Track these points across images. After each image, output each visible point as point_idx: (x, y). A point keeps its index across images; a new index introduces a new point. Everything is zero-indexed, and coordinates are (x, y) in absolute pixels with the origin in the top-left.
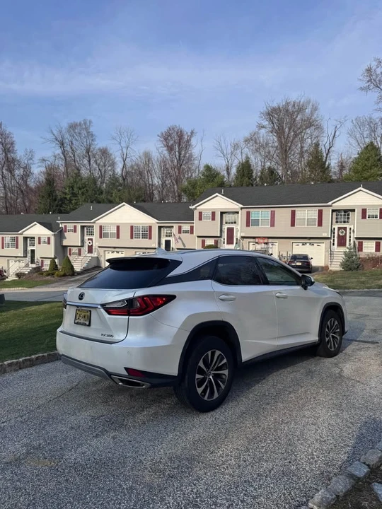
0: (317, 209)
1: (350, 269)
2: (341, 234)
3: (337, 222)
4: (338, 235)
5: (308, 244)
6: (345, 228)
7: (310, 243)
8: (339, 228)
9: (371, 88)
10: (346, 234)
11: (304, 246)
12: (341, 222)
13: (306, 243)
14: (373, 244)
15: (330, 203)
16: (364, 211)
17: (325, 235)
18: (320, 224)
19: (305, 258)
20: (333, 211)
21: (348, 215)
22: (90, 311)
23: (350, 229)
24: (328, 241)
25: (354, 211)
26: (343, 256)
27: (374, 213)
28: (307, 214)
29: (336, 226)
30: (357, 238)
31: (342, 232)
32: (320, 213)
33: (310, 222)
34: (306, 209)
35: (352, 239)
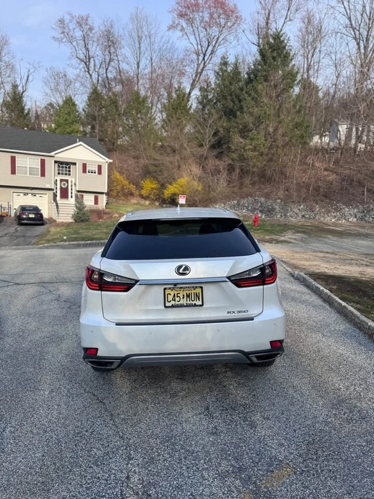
0: (40, 158)
1: (82, 221)
2: (63, 186)
3: (59, 174)
4: (61, 187)
5: (30, 195)
6: (67, 181)
7: (32, 194)
8: (61, 180)
9: (64, 40)
10: (68, 186)
11: (25, 197)
12: (62, 174)
13: (28, 194)
14: (92, 197)
15: (52, 154)
16: (84, 166)
17: (48, 186)
18: (43, 174)
19: (36, 210)
20: (56, 162)
21: (69, 168)
22: (201, 288)
23: (72, 182)
24: (51, 192)
25: (75, 164)
26: (75, 208)
27: (93, 169)
28: (28, 162)
29: (59, 178)
30: (78, 191)
31: (64, 184)
32: (43, 162)
33: (32, 171)
34: (28, 157)
35: (73, 191)
